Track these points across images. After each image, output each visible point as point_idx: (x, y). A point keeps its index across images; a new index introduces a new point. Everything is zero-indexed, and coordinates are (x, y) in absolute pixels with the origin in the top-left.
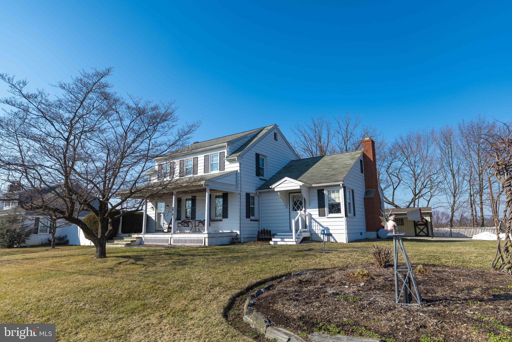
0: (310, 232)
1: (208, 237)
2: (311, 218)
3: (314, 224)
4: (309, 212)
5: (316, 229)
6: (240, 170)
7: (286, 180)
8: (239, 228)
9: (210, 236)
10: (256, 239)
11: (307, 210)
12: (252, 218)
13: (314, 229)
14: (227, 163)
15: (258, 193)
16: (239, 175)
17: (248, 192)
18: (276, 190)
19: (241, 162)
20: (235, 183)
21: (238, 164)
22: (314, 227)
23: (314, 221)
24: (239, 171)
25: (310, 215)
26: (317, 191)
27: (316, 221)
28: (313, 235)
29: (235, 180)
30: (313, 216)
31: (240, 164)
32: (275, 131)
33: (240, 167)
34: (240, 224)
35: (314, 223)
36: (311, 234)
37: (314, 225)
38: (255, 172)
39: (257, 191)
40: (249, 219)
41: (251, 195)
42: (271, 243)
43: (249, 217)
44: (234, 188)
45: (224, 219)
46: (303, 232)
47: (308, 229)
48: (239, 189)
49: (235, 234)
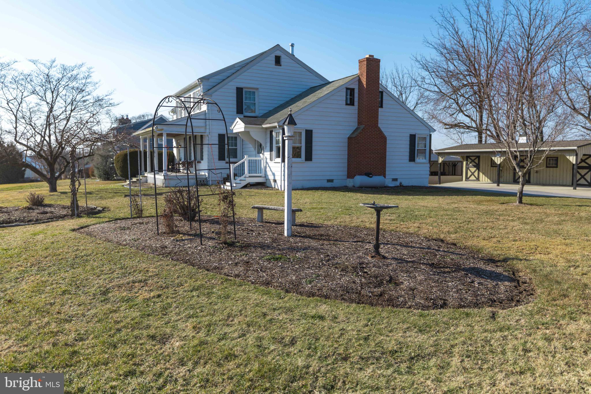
1: (165, 179)
2: (266, 162)
3: (268, 168)
4: (266, 156)
5: (269, 174)
6: (208, 110)
7: (237, 122)
8: (207, 171)
11: (265, 153)
12: (228, 160)
16: (207, 114)
17: (222, 132)
18: (235, 131)
19: (207, 103)
20: (203, 124)
21: (206, 105)
22: (268, 172)
23: (268, 166)
25: (266, 159)
26: (269, 133)
28: (268, 181)
29: (204, 121)
30: (268, 161)
32: (278, 53)
33: (207, 107)
36: (266, 179)
37: (268, 170)
38: (235, 110)
40: (224, 162)
41: (226, 136)
43: (224, 160)
44: (202, 130)
45: (202, 161)
46: (250, 177)
47: (263, 174)
48: (208, 131)
49: (204, 177)
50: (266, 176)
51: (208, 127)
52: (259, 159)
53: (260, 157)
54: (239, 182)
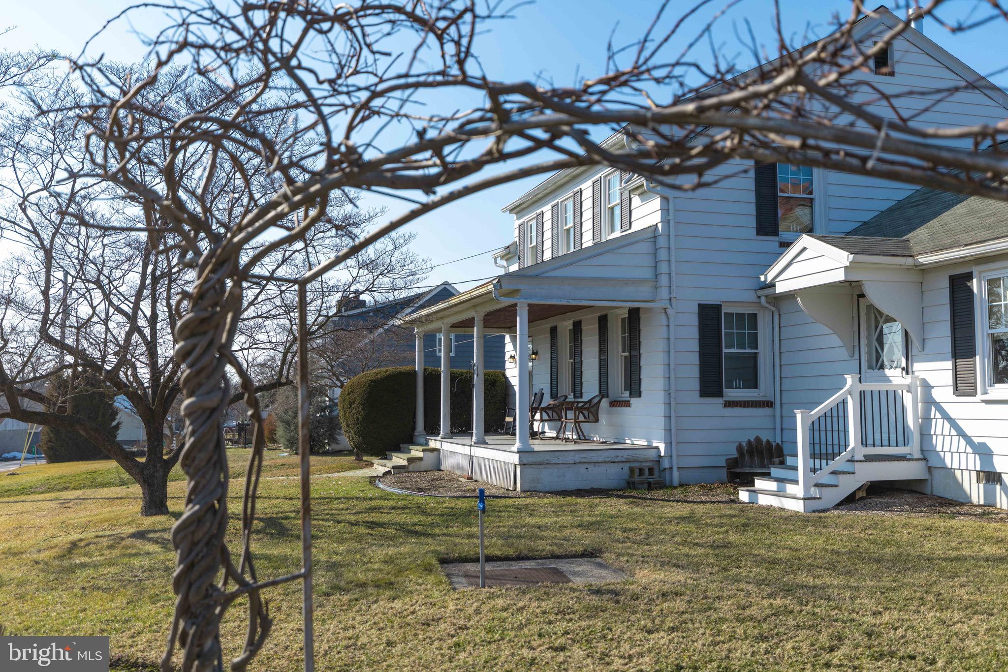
0: (925, 459)
1: (522, 464)
2: (929, 402)
3: (939, 426)
4: (922, 375)
5: (946, 448)
6: (665, 221)
7: (804, 249)
8: (661, 433)
9: (530, 459)
10: (724, 474)
11: (917, 366)
12: (732, 394)
13: (939, 448)
14: (636, 200)
15: (763, 299)
16: (662, 242)
17: (711, 299)
18: (781, 288)
19: (666, 195)
20: (647, 273)
21: (656, 203)
22: (940, 438)
23: (938, 416)
24: (660, 226)
25: (927, 387)
26: (946, 283)
27: (946, 416)
28: (936, 473)
29: (648, 261)
30: (937, 395)
31: (665, 199)
33: (665, 210)
34: (668, 418)
35: (940, 422)
36: (930, 469)
37: (939, 432)
38: (753, 222)
39: (760, 293)
40: (720, 400)
41: (724, 310)
42: (744, 496)
43: (720, 394)
44: (644, 291)
45: (633, 401)
46: (869, 458)
47: (913, 448)
48: (664, 293)
49: (652, 454)
50: (927, 454)
51: (664, 280)
52: (883, 387)
53: (887, 380)
54: (830, 480)
